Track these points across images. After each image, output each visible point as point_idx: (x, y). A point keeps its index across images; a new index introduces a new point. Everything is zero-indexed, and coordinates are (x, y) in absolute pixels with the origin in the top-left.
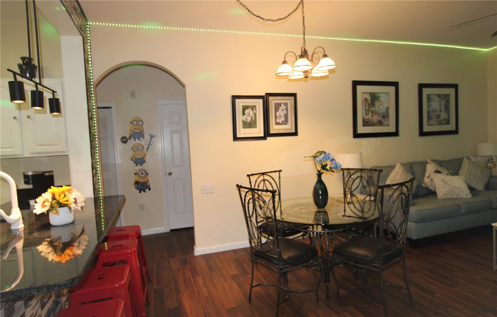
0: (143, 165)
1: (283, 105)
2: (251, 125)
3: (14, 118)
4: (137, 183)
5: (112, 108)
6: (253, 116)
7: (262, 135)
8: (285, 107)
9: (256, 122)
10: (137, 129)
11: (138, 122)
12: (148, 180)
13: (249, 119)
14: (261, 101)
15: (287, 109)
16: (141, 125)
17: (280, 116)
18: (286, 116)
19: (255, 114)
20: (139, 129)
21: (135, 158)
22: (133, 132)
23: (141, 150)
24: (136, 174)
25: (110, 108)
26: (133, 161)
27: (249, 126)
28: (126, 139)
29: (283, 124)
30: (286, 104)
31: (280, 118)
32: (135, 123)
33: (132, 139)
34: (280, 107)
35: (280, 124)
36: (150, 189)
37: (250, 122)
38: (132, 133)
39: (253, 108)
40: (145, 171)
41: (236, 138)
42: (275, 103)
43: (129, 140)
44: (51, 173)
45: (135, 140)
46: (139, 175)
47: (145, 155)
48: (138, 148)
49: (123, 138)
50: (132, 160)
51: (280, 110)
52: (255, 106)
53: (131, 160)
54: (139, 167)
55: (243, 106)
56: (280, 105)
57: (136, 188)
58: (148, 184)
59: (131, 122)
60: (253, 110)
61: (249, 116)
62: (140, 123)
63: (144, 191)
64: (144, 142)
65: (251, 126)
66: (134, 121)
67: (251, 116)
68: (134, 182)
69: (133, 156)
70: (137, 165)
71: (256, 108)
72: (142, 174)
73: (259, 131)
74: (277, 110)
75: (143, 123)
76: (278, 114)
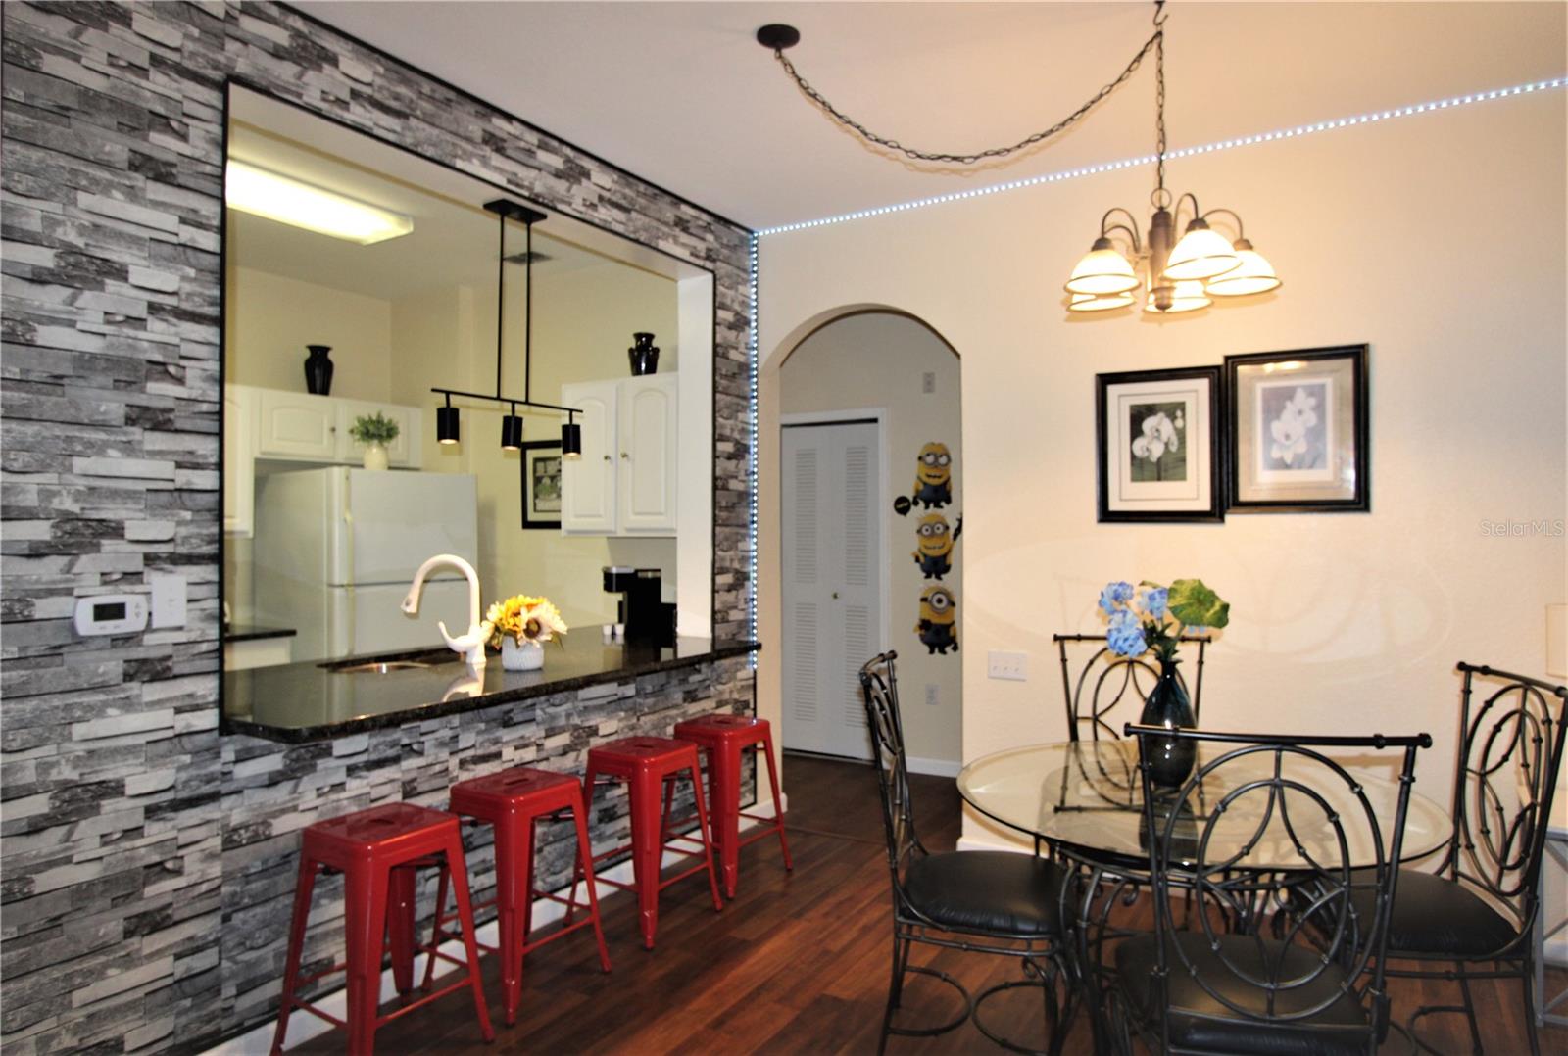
0: (943, 576)
1: (1300, 395)
2: (1166, 471)
3: (606, 458)
4: (925, 625)
5: (880, 421)
6: (1174, 439)
7: (1204, 504)
8: (1313, 401)
9: (1183, 460)
10: (935, 477)
11: (937, 458)
12: (953, 623)
13: (1157, 451)
14: (1203, 385)
15: (1320, 409)
16: (946, 465)
17: (1287, 437)
18: (1316, 434)
19: (1181, 434)
20: (939, 477)
21: (925, 556)
22: (925, 484)
23: (942, 534)
24: (924, 600)
25: (875, 421)
26: (918, 566)
27: (1156, 475)
28: (906, 504)
29: (1300, 467)
30: (1317, 392)
31: (1287, 443)
32: (930, 460)
33: (922, 504)
34: (1288, 403)
35: (1287, 467)
36: (955, 648)
37: (1159, 460)
38: (921, 487)
39: (1174, 410)
40: (947, 594)
41: (1107, 516)
43: (913, 508)
44: (657, 574)
45: (927, 507)
46: (931, 603)
47: (949, 551)
48: (933, 531)
49: (901, 500)
50: (917, 560)
51: (1287, 415)
52: (1181, 406)
53: (913, 559)
54: (933, 581)
55: (1133, 407)
56: (1288, 394)
57: (924, 639)
58: (951, 633)
59: (920, 459)
60: (1173, 418)
61: (1159, 438)
62: (943, 460)
63: (943, 652)
64: (947, 512)
65: (1163, 474)
66: (928, 455)
67: (1164, 438)
68: (916, 622)
69: (920, 550)
70: (928, 576)
71: (1183, 410)
72: (940, 601)
73: (1194, 490)
74: (1273, 411)
75: (949, 460)
76: (1277, 428)
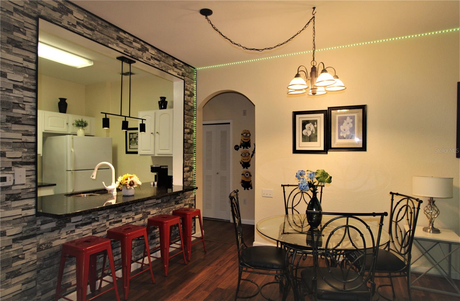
0: (248, 168)
1: (348, 118)
2: (312, 139)
3: (152, 133)
4: (243, 182)
5: (231, 123)
6: (314, 130)
7: (322, 148)
8: (351, 120)
9: (317, 136)
10: (246, 140)
11: (246, 135)
12: (251, 181)
13: (309, 133)
14: (322, 115)
15: (353, 122)
16: (249, 136)
17: (345, 130)
18: (352, 130)
19: (316, 129)
20: (247, 140)
21: (243, 162)
22: (243, 142)
23: (248, 156)
24: (243, 174)
25: (229, 123)
26: (241, 165)
27: (309, 140)
28: (238, 147)
29: (348, 139)
30: (353, 118)
31: (345, 132)
32: (245, 135)
33: (242, 147)
34: (345, 121)
35: (344, 138)
36: (251, 188)
37: (310, 136)
38: (242, 142)
39: (314, 122)
40: (249, 173)
41: (295, 151)
42: (339, 117)
43: (240, 148)
44: (167, 167)
45: (244, 148)
46: (245, 175)
47: (250, 161)
48: (245, 155)
49: (236, 146)
50: (241, 163)
51: (344, 124)
52: (316, 121)
53: (240, 163)
54: (245, 169)
55: (303, 121)
56: (345, 118)
57: (242, 186)
58: (250, 184)
59: (242, 134)
60: (314, 124)
61: (310, 130)
62: (248, 135)
63: (248, 189)
64: (250, 150)
65: (311, 140)
66: (244, 133)
67: (311, 130)
68: (241, 181)
69: (242, 160)
70: (244, 168)
72: (247, 175)
73: (319, 145)
74: (341, 123)
75: (250, 135)
76: (342, 128)
